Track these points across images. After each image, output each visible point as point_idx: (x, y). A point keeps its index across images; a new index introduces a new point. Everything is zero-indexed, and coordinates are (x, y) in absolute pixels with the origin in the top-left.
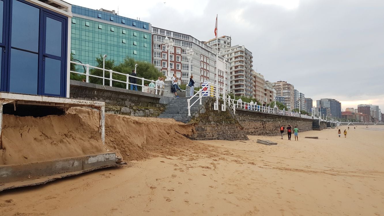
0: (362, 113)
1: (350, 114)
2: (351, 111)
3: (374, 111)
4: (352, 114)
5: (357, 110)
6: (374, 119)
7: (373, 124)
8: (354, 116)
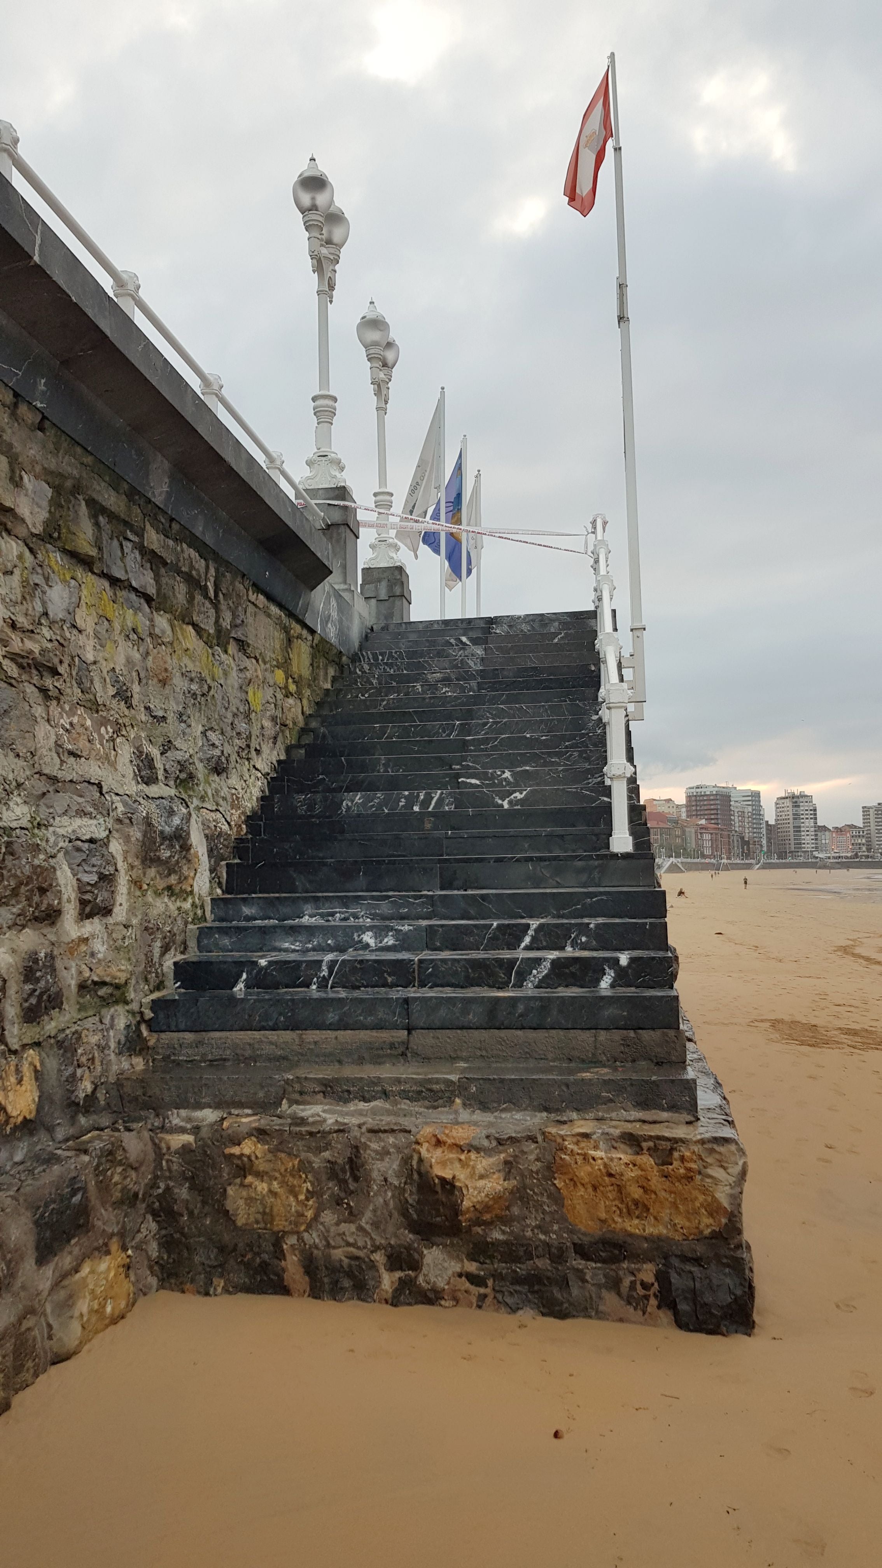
0: (703, 822)
1: (662, 825)
2: (664, 809)
3: (746, 811)
4: (669, 825)
5: (684, 810)
6: (748, 843)
7: (749, 867)
8: (678, 832)
